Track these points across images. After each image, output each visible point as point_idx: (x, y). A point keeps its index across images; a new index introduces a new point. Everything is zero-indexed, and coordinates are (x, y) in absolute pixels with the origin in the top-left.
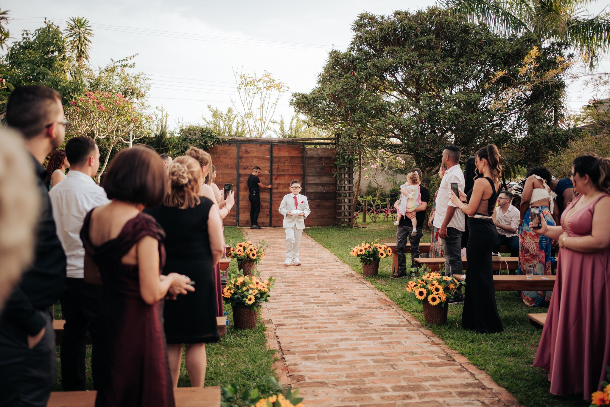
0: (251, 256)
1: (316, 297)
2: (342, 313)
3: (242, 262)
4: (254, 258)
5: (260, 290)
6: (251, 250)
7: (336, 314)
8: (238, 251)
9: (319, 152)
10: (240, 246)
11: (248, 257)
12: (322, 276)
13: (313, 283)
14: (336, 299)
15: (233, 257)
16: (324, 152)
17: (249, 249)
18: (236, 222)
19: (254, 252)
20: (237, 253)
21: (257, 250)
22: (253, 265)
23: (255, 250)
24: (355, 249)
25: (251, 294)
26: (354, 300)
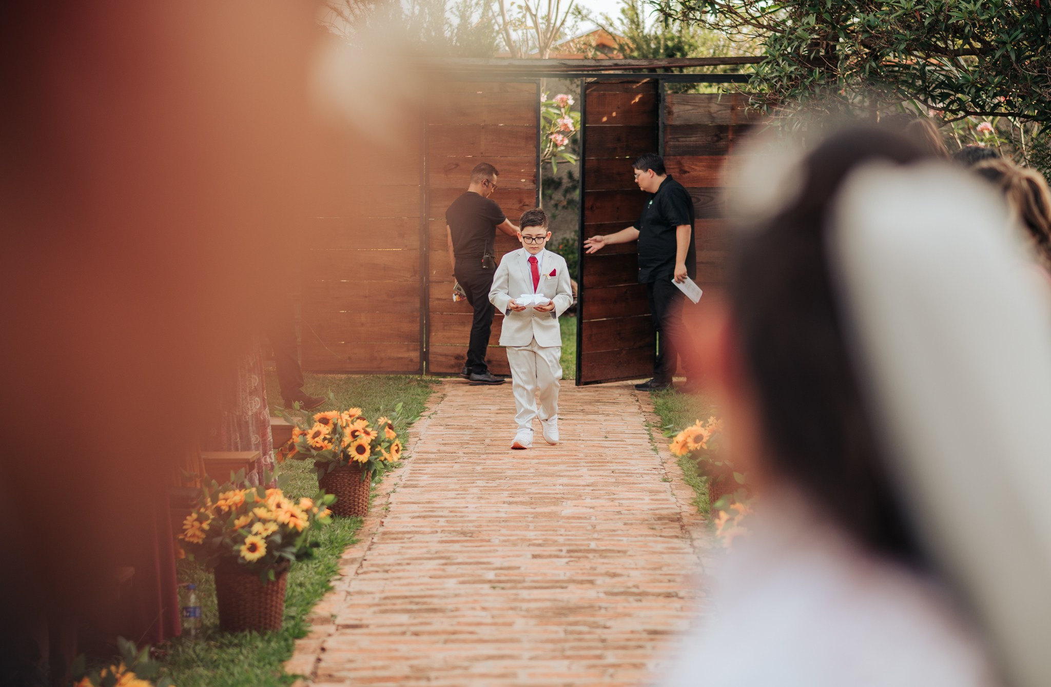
0: (352, 452)
1: (509, 568)
2: (548, 604)
3: (326, 470)
4: (363, 458)
5: (283, 526)
6: (354, 435)
7: (525, 606)
8: (314, 437)
9: (714, 108)
10: (325, 421)
11: (347, 457)
12: (579, 518)
13: (531, 535)
14: (562, 575)
15: (302, 457)
16: (733, 109)
17: (348, 432)
18: (418, 360)
19: (365, 440)
20: (310, 441)
21: (374, 434)
22: (361, 482)
23: (367, 433)
24: (680, 437)
25: (256, 534)
26: (614, 575)
